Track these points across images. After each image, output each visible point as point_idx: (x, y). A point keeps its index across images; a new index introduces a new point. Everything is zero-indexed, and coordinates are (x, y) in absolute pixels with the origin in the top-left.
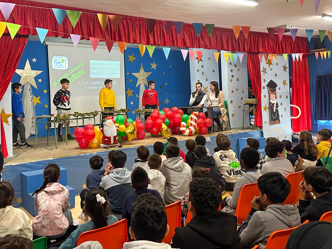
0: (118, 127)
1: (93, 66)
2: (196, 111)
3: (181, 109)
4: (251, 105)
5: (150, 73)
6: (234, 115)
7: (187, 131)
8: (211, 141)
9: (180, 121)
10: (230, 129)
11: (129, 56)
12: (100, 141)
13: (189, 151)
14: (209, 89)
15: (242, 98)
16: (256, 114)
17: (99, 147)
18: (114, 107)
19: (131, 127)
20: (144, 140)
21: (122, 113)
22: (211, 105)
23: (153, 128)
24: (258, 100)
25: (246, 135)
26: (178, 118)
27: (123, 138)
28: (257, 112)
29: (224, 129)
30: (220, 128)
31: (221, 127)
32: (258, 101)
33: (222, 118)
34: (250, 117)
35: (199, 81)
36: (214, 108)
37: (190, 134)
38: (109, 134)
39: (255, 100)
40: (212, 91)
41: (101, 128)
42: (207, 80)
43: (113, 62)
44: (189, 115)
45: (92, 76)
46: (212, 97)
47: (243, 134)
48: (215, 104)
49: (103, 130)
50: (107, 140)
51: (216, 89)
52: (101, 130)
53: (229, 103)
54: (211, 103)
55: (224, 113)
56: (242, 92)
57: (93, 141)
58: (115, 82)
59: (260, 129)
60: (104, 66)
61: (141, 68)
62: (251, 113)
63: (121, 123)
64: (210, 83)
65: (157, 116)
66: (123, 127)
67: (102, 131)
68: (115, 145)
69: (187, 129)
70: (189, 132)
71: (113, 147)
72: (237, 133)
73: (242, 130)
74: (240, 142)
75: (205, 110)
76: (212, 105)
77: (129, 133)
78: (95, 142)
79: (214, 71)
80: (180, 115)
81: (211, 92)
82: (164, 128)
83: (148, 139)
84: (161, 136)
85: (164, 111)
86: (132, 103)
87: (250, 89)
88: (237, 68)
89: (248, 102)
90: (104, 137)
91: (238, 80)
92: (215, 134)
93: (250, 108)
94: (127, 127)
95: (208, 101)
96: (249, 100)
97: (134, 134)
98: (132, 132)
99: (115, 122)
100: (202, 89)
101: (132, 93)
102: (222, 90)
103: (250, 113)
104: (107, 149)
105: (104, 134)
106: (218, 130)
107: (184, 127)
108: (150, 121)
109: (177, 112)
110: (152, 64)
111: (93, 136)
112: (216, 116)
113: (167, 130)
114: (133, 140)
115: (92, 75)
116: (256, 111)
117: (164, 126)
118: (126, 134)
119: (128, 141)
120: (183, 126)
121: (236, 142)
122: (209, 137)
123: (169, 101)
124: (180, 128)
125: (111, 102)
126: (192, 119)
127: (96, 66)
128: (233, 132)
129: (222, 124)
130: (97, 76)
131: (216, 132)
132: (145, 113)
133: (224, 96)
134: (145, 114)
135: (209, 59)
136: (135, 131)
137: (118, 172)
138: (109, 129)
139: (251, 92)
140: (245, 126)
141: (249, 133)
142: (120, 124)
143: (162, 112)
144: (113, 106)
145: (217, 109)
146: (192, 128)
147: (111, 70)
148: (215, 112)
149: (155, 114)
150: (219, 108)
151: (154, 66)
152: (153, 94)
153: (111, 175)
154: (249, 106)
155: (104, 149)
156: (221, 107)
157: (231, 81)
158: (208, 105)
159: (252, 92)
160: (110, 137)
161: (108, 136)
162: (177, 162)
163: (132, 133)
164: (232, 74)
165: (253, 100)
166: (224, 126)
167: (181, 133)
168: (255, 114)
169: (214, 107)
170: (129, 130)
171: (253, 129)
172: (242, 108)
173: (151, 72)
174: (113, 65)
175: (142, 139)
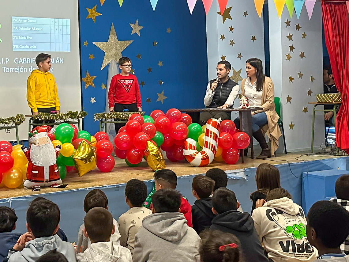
0: (60, 147)
1: (18, 28)
2: (217, 117)
3: (188, 113)
4: (328, 106)
5: (129, 43)
6: (294, 125)
7: (199, 157)
8: (245, 178)
9: (185, 136)
10: (286, 153)
11: (88, 9)
12: (23, 176)
13: (199, 199)
14: (243, 75)
15: (310, 93)
16: (339, 124)
17: (21, 186)
18: (55, 108)
19: (85, 149)
20: (113, 173)
21: (70, 120)
22: (247, 106)
23: (131, 150)
24: (344, 95)
25: (317, 167)
26: (180, 132)
27: (69, 169)
28: (340, 120)
29: (273, 154)
30: (266, 152)
31: (267, 149)
32: (343, 99)
33: (269, 131)
34: (327, 131)
35: (223, 58)
36: (253, 113)
37: (205, 163)
38: (41, 160)
39: (337, 95)
40: (250, 79)
41: (26, 150)
42: (240, 56)
43: (56, 20)
44: (202, 124)
45: (16, 48)
46: (251, 89)
47: (312, 165)
48: (255, 104)
49: (29, 153)
50: (37, 172)
51: (258, 74)
52: (26, 153)
53: (283, 102)
54: (247, 102)
55: (273, 122)
56: (312, 80)
57: (11, 173)
58: (60, 59)
59: (346, 154)
60: (38, 29)
61: (111, 32)
62: (328, 123)
63: (66, 140)
64: (247, 62)
65: (138, 126)
66: (69, 147)
67: (28, 155)
68: (53, 182)
69: (197, 153)
70: (202, 159)
71: (50, 187)
72: (300, 162)
73: (310, 157)
74: (305, 179)
75: (235, 115)
76: (249, 106)
77: (82, 159)
78: (14, 177)
79: (254, 39)
80: (185, 125)
81: (247, 80)
82: (152, 151)
83: (121, 171)
84: (145, 166)
85: (153, 116)
86: (93, 100)
87: (327, 75)
88: (301, 32)
89: (324, 99)
90: (32, 167)
91: (302, 55)
92: (254, 164)
93: (326, 112)
94: (76, 147)
95: (241, 98)
96: (324, 96)
97: (90, 161)
98: (88, 157)
99: (52, 138)
100: (231, 74)
101: (94, 81)
102: (269, 77)
103: (326, 122)
104: (37, 190)
105: (30, 162)
106: (261, 154)
107: (191, 149)
108: (124, 136)
109: (179, 119)
110: (132, 25)
111: (10, 164)
112: (256, 128)
113: (157, 155)
114: (90, 172)
115: (17, 46)
116: (339, 118)
117: (152, 147)
118: (75, 162)
119: (79, 175)
120: (191, 147)
121: (298, 180)
122: (242, 170)
123: (166, 98)
124: (184, 150)
125: (50, 97)
126: (207, 132)
127: (25, 29)
128: (291, 159)
129: (270, 143)
130: (27, 47)
131: (257, 158)
132: (115, 120)
133: (274, 87)
134: (116, 122)
135: (246, 14)
136: (93, 155)
137: (40, 247)
138: (41, 152)
139: (329, 81)
140: (317, 147)
141: (324, 162)
142: (64, 141)
143: (149, 119)
144: (54, 106)
145: (259, 113)
146: (208, 152)
147: (53, 36)
148: (255, 119)
149: (135, 123)
150: (264, 112)
151: (136, 29)
152: (129, 84)
153: (26, 252)
154: (325, 109)
155: (31, 191)
156: (268, 110)
157: (289, 57)
158: (242, 106)
159: (332, 80)
160: (43, 167)
161: (39, 165)
162: (173, 222)
163: (86, 160)
164: (291, 43)
165: (333, 96)
166: (274, 148)
167: (186, 161)
168: (336, 125)
169: (253, 110)
170: (81, 153)
171: (333, 154)
172: (310, 111)
173: (131, 41)
174: (57, 27)
175: (108, 171)
